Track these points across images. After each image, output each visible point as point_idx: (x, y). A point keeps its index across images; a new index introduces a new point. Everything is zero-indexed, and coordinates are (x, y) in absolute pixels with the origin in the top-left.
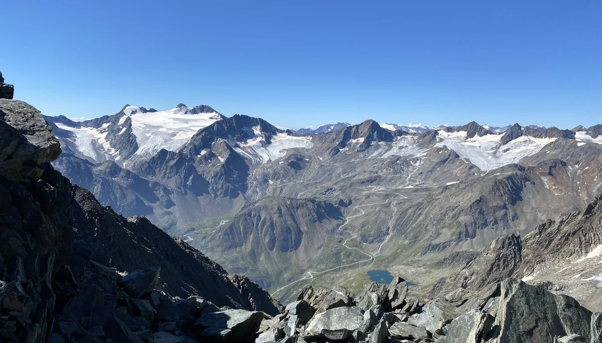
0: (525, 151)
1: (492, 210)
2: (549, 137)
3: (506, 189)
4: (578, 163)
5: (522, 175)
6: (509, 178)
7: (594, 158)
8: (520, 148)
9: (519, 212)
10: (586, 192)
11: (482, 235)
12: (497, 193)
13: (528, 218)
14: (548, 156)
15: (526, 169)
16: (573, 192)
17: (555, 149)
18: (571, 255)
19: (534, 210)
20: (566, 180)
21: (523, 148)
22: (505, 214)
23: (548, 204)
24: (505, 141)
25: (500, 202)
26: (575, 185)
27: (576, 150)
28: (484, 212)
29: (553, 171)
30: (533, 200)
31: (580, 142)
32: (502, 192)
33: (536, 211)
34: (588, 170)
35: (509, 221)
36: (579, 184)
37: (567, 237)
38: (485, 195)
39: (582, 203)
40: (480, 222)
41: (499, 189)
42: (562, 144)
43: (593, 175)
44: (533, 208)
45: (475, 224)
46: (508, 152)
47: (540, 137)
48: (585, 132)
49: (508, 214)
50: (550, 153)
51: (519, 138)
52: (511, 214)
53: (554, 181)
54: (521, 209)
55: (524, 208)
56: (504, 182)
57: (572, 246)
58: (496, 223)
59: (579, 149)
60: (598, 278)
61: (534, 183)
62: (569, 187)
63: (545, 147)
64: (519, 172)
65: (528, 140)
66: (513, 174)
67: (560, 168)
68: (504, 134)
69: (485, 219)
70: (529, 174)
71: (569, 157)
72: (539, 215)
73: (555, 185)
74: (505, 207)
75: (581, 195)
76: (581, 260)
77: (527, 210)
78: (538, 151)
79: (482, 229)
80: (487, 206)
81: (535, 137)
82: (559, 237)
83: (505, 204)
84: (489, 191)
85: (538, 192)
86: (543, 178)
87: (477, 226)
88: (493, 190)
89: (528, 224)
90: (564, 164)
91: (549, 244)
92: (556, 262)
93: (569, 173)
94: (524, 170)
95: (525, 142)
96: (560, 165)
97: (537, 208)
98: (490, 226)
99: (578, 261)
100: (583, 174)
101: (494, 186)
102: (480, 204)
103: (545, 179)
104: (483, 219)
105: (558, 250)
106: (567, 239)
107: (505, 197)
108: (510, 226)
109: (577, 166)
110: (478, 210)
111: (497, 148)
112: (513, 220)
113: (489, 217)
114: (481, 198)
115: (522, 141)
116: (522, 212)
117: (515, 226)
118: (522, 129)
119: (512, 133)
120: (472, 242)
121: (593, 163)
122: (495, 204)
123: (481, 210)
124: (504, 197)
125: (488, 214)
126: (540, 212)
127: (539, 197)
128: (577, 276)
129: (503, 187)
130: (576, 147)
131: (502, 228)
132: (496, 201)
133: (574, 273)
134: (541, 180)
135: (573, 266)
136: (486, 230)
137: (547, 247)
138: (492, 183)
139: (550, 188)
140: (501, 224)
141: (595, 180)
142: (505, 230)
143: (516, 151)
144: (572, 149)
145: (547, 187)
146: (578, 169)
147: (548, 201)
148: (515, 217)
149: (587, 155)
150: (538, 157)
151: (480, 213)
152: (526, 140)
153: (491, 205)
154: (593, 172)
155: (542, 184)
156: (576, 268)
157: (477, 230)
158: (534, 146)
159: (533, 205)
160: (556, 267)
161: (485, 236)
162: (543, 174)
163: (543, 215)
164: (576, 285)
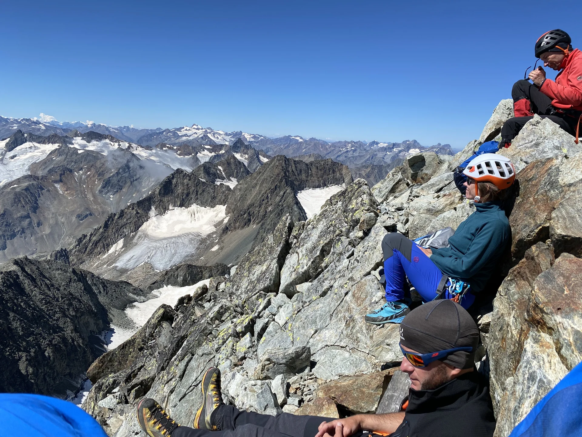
0: (32, 157)
1: (18, 222)
2: (52, 143)
3: (27, 200)
4: (81, 169)
5: (38, 185)
6: (27, 189)
7: (93, 165)
8: (26, 154)
9: (42, 218)
10: (91, 194)
11: (13, 245)
12: (20, 205)
13: (51, 223)
14: (55, 162)
15: (40, 178)
16: (82, 195)
17: (60, 155)
18: (99, 254)
19: (54, 215)
20: (75, 185)
21: (29, 155)
22: (30, 223)
23: (65, 207)
24: (10, 147)
25: (23, 213)
26: (82, 188)
27: (78, 156)
28: (10, 224)
29: (64, 179)
30: (51, 206)
31: (80, 150)
32: (23, 203)
33: (56, 215)
34: (90, 175)
35: (35, 227)
36: (85, 187)
37: (96, 244)
38: (8, 208)
39: (90, 203)
40: (9, 234)
41: (20, 201)
42: (65, 151)
43: (94, 179)
44: (53, 214)
45: (4, 236)
46: (15, 158)
47: (44, 143)
48: (81, 138)
49: (33, 222)
50: (57, 159)
51: (24, 144)
52: (35, 221)
53: (66, 187)
54: (44, 215)
55: (46, 214)
56: (23, 193)
57: (99, 248)
58: (23, 232)
59: (80, 156)
60: (116, 265)
61: (49, 191)
62: (78, 191)
63: (50, 154)
64: (35, 183)
65: (33, 146)
66: (29, 185)
67: (68, 175)
68: (8, 140)
69: (12, 230)
70: (43, 183)
71: (73, 164)
72: (60, 218)
73: (67, 190)
74: (28, 216)
75: (88, 196)
76: (105, 256)
77: (49, 215)
78: (44, 157)
79: (11, 239)
80: (13, 218)
81: (39, 143)
82: (91, 245)
83: (28, 213)
84: (11, 204)
85: (55, 198)
86: (56, 185)
87: (6, 238)
88: (15, 202)
89: (51, 228)
90: (71, 171)
91: (86, 250)
92: (91, 261)
93: (76, 179)
94: (38, 179)
95: (31, 148)
96: (68, 172)
97: (57, 212)
98: (18, 236)
99: (104, 257)
100: (87, 178)
101: (15, 199)
102: (5, 217)
103: (58, 186)
104: (11, 230)
105: (92, 253)
106: (96, 245)
107: (28, 207)
108: (37, 232)
109: (81, 172)
110: (5, 223)
111: (3, 155)
112: (38, 227)
113: (16, 227)
114: (5, 212)
115: (28, 146)
116: (45, 218)
117: (41, 232)
118: (26, 135)
119: (16, 139)
120: (4, 253)
121: (92, 169)
122: (19, 215)
123: (7, 222)
124: (26, 207)
125: (13, 225)
126: (60, 215)
127: (56, 202)
128: (105, 266)
129: (23, 198)
130: (77, 154)
131: (30, 235)
132: (20, 212)
133: (104, 264)
134: (55, 187)
135: (102, 261)
136: (15, 240)
137: (84, 253)
138: (12, 196)
139: (64, 193)
140: (28, 232)
141: (96, 183)
142: (33, 237)
143: (23, 157)
144: (74, 156)
145: (61, 192)
146: (82, 174)
147: (65, 205)
148: (39, 224)
149: (87, 161)
150: (45, 163)
151: (6, 225)
152: (31, 147)
153: (15, 217)
154: (94, 176)
155: (57, 191)
156: (103, 261)
157: (7, 241)
158: (40, 152)
159: (53, 210)
160: (92, 264)
161: (16, 245)
162: (56, 182)
163: (62, 218)
164: (106, 272)
